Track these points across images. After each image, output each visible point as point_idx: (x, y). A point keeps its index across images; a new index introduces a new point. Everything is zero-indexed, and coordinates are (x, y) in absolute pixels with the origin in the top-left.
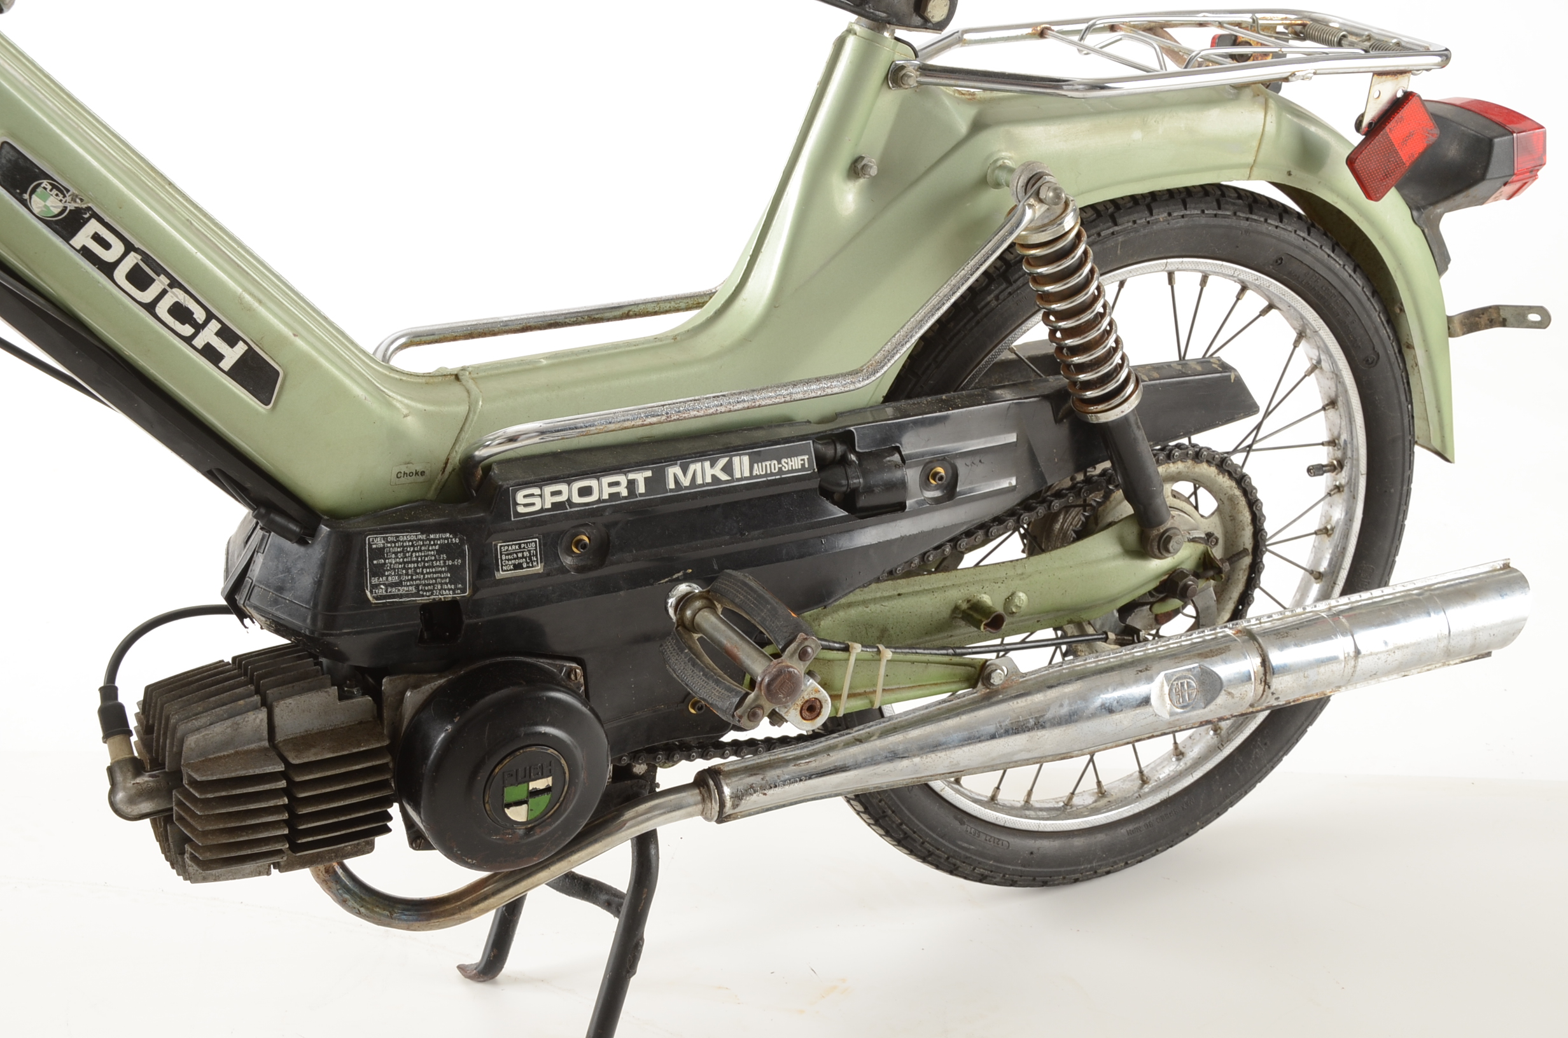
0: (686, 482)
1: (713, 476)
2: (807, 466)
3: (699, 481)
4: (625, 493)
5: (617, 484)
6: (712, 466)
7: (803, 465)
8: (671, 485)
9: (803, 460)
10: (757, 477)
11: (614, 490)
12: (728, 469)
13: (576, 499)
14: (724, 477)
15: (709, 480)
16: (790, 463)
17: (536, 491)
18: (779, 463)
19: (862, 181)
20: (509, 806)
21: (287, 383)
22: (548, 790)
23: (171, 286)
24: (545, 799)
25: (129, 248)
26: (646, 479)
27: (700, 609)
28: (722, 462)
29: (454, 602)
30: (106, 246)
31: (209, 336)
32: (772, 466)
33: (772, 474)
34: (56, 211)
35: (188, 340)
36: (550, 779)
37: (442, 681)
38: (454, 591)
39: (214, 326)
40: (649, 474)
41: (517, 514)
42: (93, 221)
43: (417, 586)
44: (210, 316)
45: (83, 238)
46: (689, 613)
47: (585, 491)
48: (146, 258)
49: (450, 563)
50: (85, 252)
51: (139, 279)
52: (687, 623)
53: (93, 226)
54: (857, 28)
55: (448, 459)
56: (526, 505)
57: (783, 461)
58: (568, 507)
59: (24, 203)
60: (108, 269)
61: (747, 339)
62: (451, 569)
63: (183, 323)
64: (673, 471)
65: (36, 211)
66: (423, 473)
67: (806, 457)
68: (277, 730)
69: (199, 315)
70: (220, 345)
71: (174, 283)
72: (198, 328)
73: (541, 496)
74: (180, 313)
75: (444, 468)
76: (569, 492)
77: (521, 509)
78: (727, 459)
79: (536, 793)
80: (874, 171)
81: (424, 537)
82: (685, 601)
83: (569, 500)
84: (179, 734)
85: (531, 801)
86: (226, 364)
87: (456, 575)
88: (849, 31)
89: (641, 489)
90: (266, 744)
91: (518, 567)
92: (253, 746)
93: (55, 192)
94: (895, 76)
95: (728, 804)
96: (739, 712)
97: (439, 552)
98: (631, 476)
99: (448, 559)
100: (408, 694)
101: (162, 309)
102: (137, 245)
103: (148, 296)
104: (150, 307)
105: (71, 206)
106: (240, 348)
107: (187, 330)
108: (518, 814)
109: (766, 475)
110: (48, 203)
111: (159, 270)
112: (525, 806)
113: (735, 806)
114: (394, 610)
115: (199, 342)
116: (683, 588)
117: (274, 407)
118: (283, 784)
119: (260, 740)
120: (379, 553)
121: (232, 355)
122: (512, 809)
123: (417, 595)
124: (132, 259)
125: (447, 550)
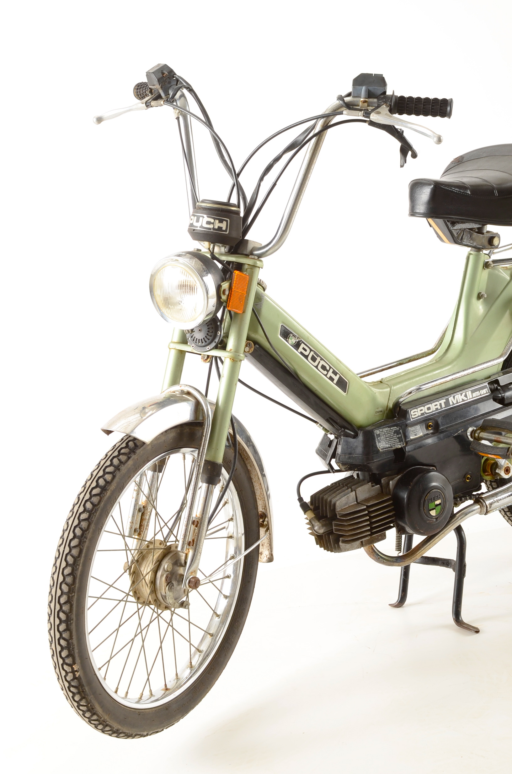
0: (455, 402)
1: (462, 399)
2: (487, 392)
3: (458, 401)
4: (439, 408)
5: (436, 405)
6: (461, 395)
7: (486, 392)
8: (451, 403)
9: (486, 390)
10: (475, 397)
11: (436, 407)
12: (466, 396)
13: (427, 412)
14: (465, 399)
15: (461, 400)
16: (483, 392)
17: (416, 410)
18: (480, 392)
19: (481, 300)
20: (431, 510)
21: (350, 386)
22: (440, 504)
23: (321, 360)
24: (439, 507)
25: (311, 350)
26: (444, 402)
27: (480, 433)
28: (464, 394)
29: (401, 448)
30: (306, 350)
31: (330, 374)
32: (477, 393)
33: (478, 396)
34: (294, 342)
35: (326, 375)
36: (440, 500)
37: (400, 476)
38: (401, 444)
39: (331, 370)
40: (445, 400)
41: (413, 418)
42: (302, 344)
43: (391, 444)
44: (330, 367)
45: (301, 349)
46: (476, 435)
47: (429, 409)
48: (315, 353)
49: (398, 436)
50: (301, 353)
51: (314, 359)
52: (477, 437)
53: (302, 346)
54: (471, 252)
55: (387, 406)
56: (414, 415)
57: (481, 391)
58: (425, 414)
59: (287, 341)
60: (306, 357)
61: (459, 356)
62: (398, 438)
63: (324, 371)
64: (451, 399)
65: (290, 343)
66: (382, 411)
67: (487, 389)
68: (358, 498)
69: (328, 368)
70: (333, 376)
71: (322, 359)
72: (328, 371)
73: (417, 412)
74: (324, 368)
75: (387, 409)
76: (424, 409)
77: (413, 417)
78: (465, 393)
79: (437, 505)
80: (486, 296)
81: (389, 429)
82: (473, 432)
83: (425, 412)
84: (332, 503)
85: (436, 508)
86: (335, 381)
87: (400, 440)
88: (470, 254)
89: (443, 406)
90: (356, 503)
91: (416, 435)
92: (353, 504)
93: (294, 337)
94: (486, 265)
95: (488, 507)
96: (508, 453)
97: (394, 433)
98: (440, 402)
99: (397, 435)
100: (391, 482)
101: (319, 367)
102: (312, 349)
103: (316, 364)
104: (317, 367)
105: (297, 340)
106: (338, 376)
107: (325, 372)
108: (433, 513)
109: (477, 397)
110: (292, 341)
111: (318, 356)
112: (435, 510)
113: (490, 507)
114: (387, 452)
115: (328, 376)
116: (470, 429)
117: (347, 393)
118: (366, 512)
119: (354, 502)
120: (379, 436)
121: (336, 378)
122: (432, 511)
123: (391, 447)
124: (312, 353)
125: (397, 432)
